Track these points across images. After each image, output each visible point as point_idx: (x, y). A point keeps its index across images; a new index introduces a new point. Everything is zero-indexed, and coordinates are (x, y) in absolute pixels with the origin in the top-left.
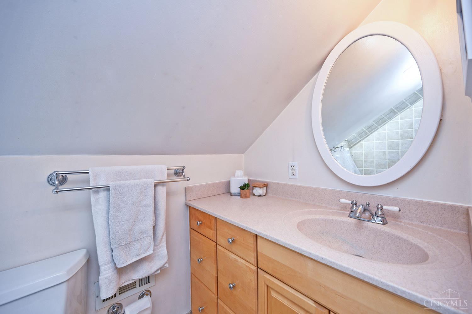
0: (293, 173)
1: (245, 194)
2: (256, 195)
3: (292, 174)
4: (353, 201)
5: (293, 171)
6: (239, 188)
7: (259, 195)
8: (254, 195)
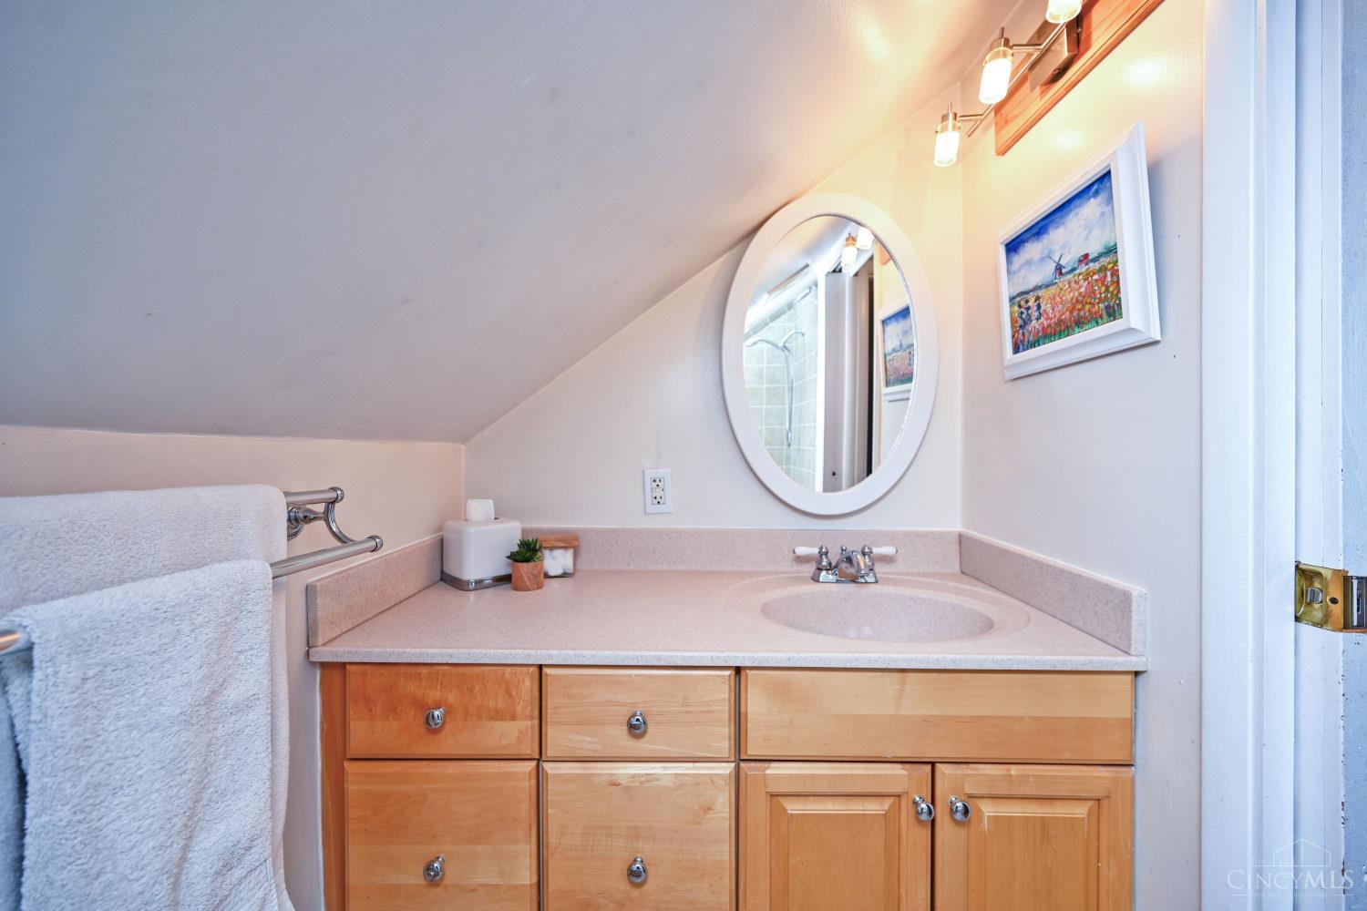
0: (658, 499)
1: (536, 576)
2: (552, 574)
3: (655, 502)
4: (821, 548)
5: (658, 493)
6: (508, 557)
7: (559, 572)
8: (547, 576)
